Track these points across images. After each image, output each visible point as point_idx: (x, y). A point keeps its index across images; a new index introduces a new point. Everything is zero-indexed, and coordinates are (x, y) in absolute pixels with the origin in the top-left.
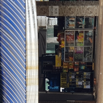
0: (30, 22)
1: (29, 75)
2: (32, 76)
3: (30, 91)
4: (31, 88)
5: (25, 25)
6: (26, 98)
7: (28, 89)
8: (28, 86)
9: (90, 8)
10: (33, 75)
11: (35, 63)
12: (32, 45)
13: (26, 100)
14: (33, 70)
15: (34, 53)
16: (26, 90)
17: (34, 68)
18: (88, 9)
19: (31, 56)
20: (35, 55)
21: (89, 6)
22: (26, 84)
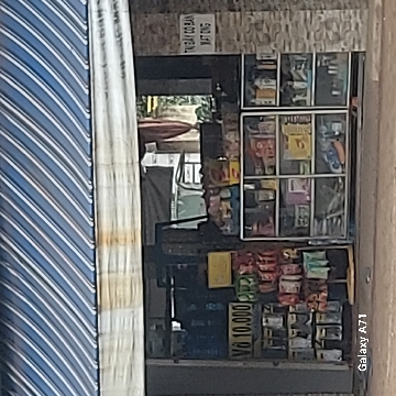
0: (104, 58)
1: (105, 268)
2: (117, 271)
3: (112, 332)
4: (117, 321)
5: (86, 67)
6: (97, 360)
7: (104, 325)
8: (103, 313)
9: (333, 20)
10: (121, 267)
11: (128, 220)
12: (116, 149)
13: (98, 370)
14: (121, 249)
15: (125, 179)
16: (97, 327)
17: (125, 239)
18: (327, 24)
19: (112, 192)
20: (128, 188)
21: (330, 12)
22: (96, 305)
